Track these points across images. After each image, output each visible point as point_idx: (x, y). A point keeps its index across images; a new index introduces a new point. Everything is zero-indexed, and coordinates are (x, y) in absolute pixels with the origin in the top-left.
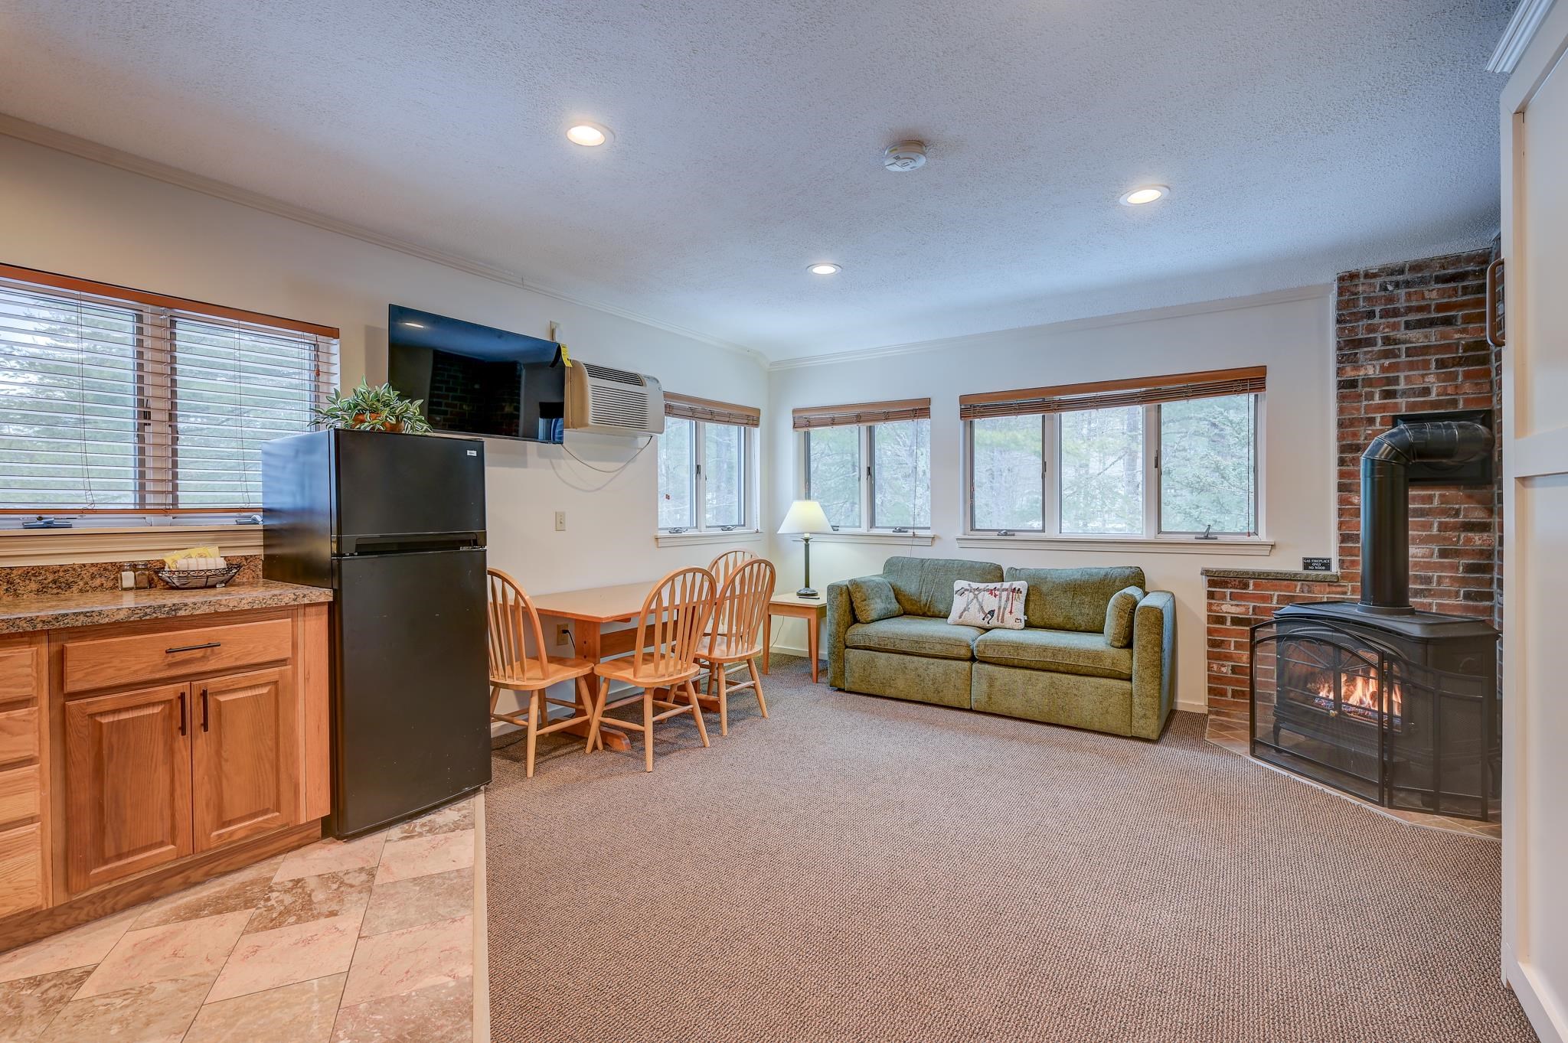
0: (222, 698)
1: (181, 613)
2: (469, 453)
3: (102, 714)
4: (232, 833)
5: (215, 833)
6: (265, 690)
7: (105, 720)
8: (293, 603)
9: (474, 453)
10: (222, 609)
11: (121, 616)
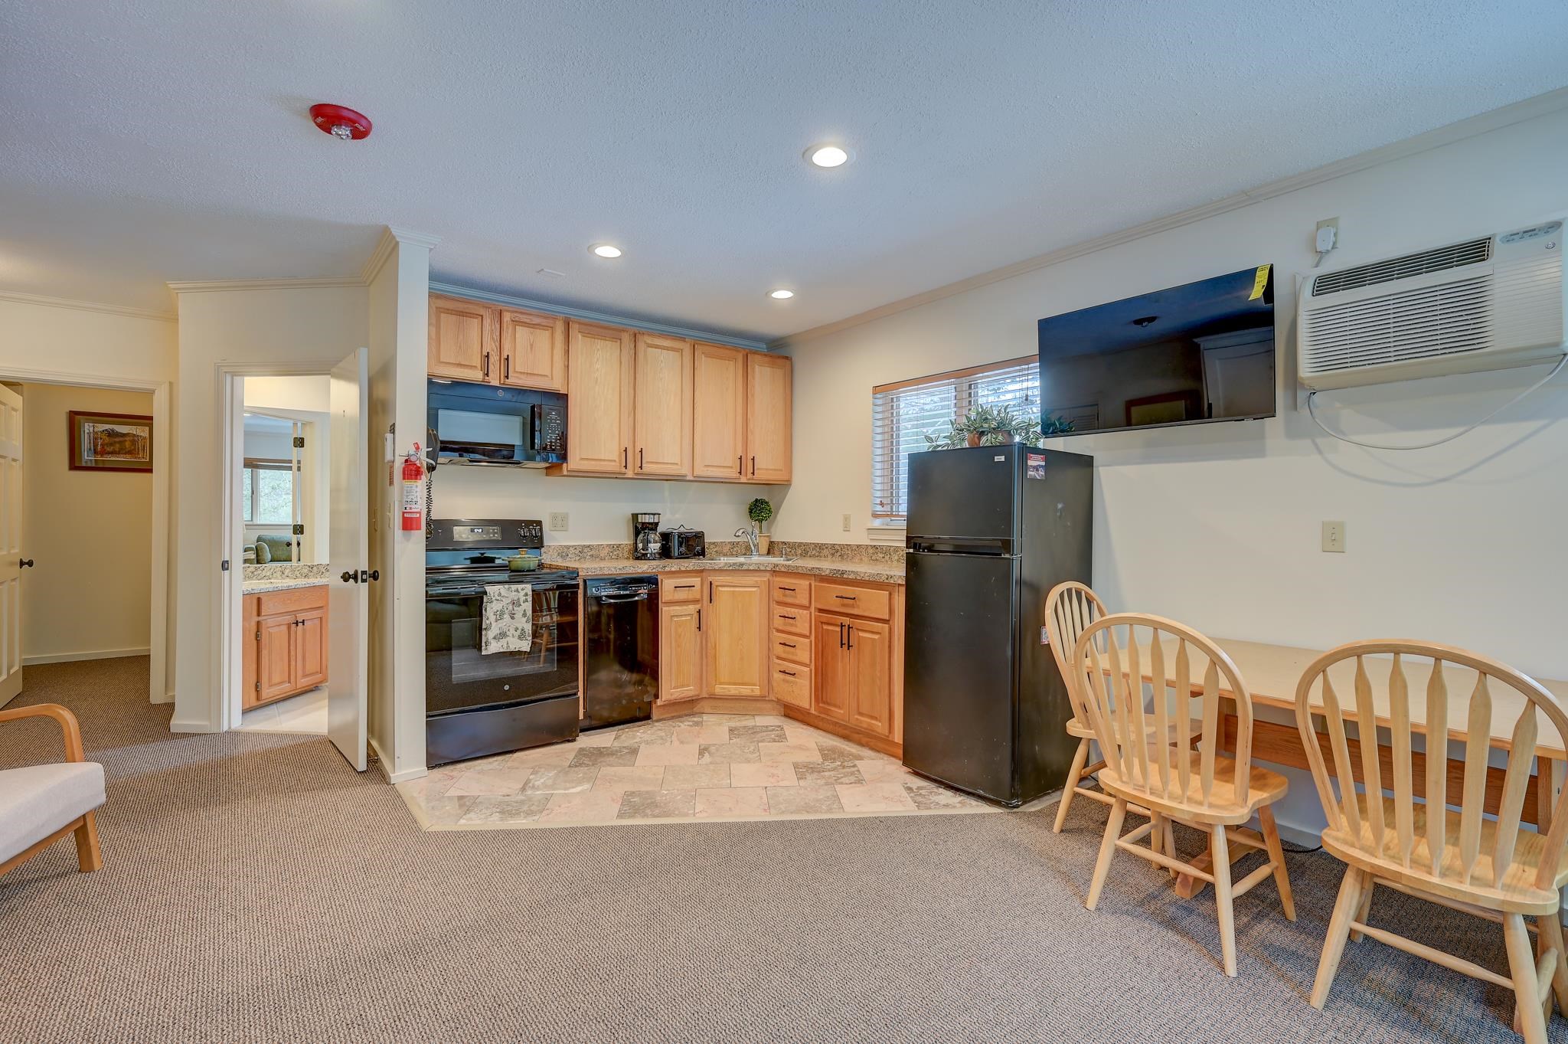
0: (861, 634)
1: (845, 576)
2: (997, 459)
3: (825, 623)
4: (861, 722)
5: (856, 717)
6: (876, 637)
7: (825, 627)
8: (886, 581)
9: (1002, 458)
10: (858, 578)
11: (827, 572)
